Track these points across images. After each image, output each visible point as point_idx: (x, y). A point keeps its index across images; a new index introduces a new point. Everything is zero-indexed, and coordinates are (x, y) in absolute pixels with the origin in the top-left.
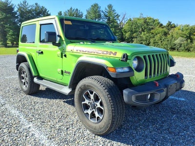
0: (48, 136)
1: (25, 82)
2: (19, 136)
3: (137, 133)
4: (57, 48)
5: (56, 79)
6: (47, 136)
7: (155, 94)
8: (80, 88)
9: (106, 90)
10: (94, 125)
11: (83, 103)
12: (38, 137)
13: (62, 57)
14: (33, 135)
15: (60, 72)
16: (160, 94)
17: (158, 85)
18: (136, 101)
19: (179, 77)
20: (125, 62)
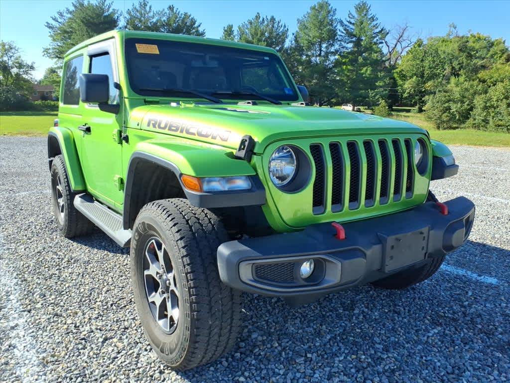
0: (44, 355)
1: (63, 206)
8: (137, 230)
10: (163, 339)
11: (146, 273)
12: (19, 355)
13: (121, 143)
14: (10, 348)
15: (118, 183)
16: (339, 265)
17: (343, 235)
18: (255, 281)
19: (446, 213)
20: (245, 162)
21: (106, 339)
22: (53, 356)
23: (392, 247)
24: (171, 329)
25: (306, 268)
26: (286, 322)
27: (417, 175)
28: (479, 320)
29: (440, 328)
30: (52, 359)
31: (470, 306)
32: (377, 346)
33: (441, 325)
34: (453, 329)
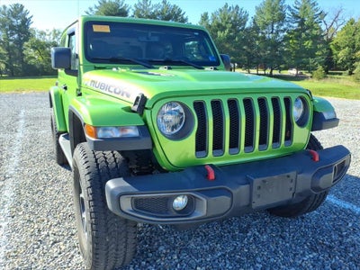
9: (88, 177)
11: (81, 196)
16: (205, 201)
17: (212, 176)
18: (135, 211)
19: (317, 159)
20: (137, 115)
21: (55, 242)
22: (15, 252)
23: (259, 188)
25: (180, 202)
26: (190, 239)
27: (296, 127)
28: (352, 249)
29: (315, 254)
30: (14, 254)
31: (347, 236)
32: (257, 265)
33: (316, 251)
34: (327, 256)
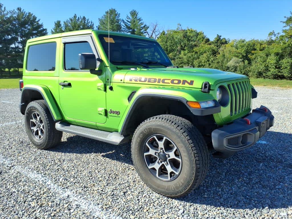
1: (37, 132)
2: (58, 210)
3: (222, 190)
4: (96, 77)
5: (94, 124)
6: (100, 206)
7: (249, 136)
8: (142, 133)
9: (185, 134)
10: (166, 185)
11: (145, 154)
13: (105, 90)
14: (78, 206)
15: (103, 113)
17: (250, 123)
19: (267, 111)
23: (261, 127)
24: (171, 178)
